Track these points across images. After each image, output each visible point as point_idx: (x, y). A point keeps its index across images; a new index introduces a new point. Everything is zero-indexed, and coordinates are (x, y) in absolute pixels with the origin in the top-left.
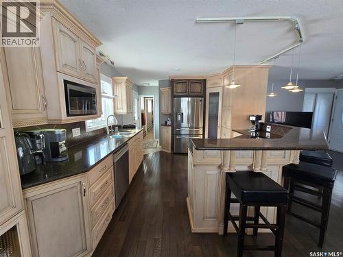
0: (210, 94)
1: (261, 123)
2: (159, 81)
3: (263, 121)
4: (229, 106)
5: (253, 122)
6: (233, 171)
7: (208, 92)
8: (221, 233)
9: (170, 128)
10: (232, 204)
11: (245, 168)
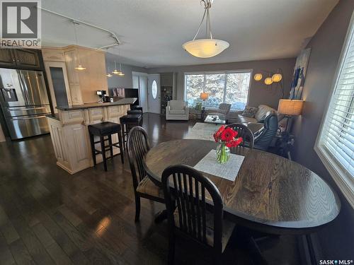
1: (106, 97)
3: (107, 95)
4: (77, 83)
5: (100, 96)
6: (91, 124)
7: (47, 66)
8: (93, 165)
10: (96, 145)
11: (99, 122)
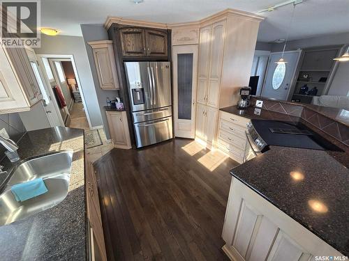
0: (179, 56)
2: (83, 27)
7: (175, 52)
9: (124, 113)
